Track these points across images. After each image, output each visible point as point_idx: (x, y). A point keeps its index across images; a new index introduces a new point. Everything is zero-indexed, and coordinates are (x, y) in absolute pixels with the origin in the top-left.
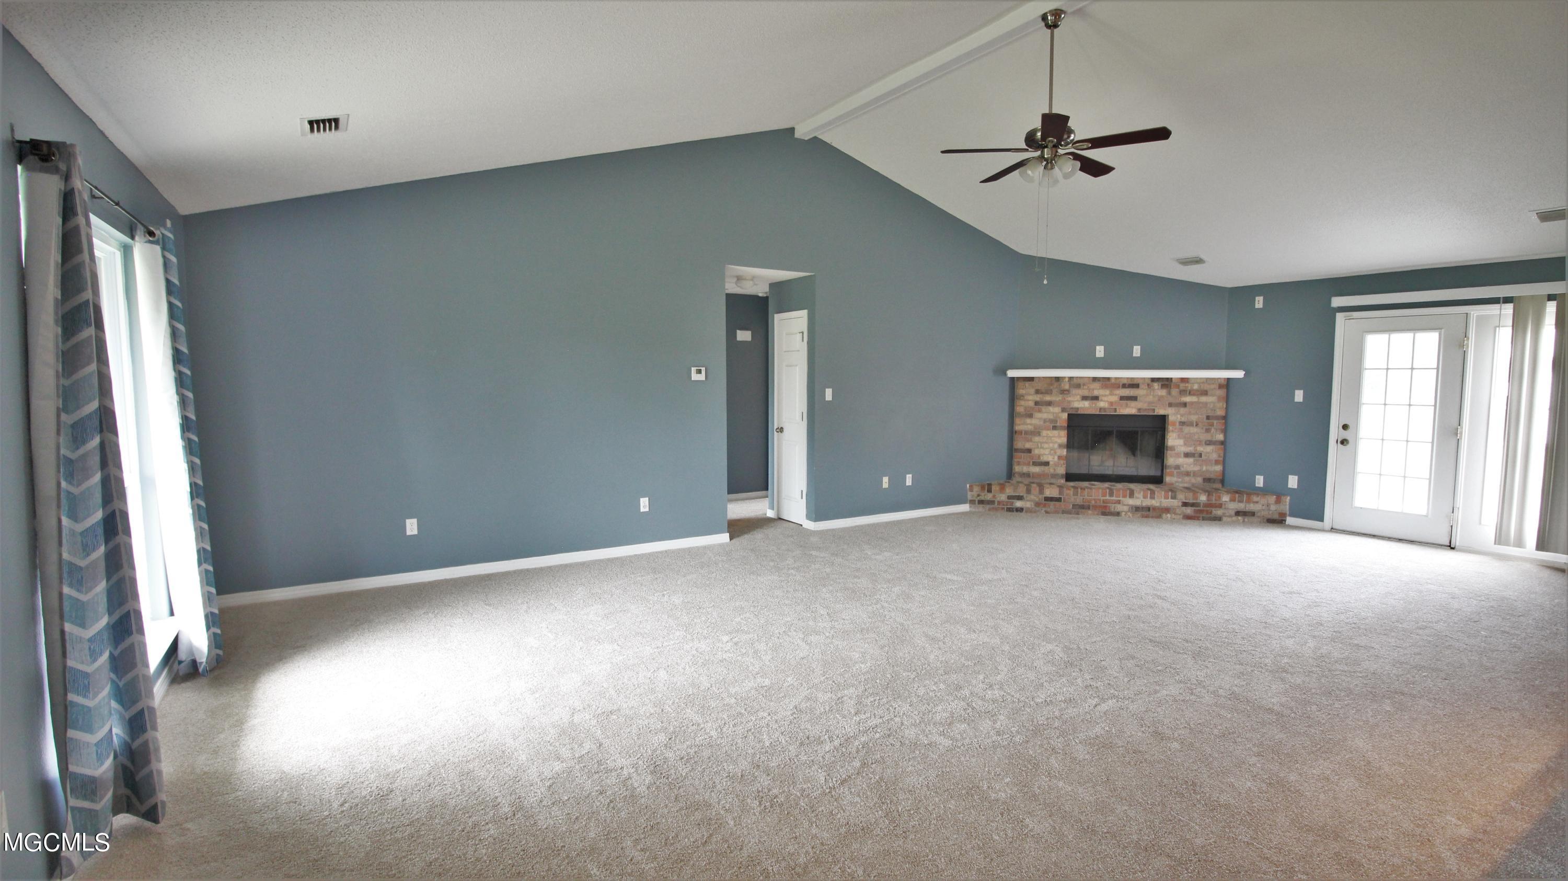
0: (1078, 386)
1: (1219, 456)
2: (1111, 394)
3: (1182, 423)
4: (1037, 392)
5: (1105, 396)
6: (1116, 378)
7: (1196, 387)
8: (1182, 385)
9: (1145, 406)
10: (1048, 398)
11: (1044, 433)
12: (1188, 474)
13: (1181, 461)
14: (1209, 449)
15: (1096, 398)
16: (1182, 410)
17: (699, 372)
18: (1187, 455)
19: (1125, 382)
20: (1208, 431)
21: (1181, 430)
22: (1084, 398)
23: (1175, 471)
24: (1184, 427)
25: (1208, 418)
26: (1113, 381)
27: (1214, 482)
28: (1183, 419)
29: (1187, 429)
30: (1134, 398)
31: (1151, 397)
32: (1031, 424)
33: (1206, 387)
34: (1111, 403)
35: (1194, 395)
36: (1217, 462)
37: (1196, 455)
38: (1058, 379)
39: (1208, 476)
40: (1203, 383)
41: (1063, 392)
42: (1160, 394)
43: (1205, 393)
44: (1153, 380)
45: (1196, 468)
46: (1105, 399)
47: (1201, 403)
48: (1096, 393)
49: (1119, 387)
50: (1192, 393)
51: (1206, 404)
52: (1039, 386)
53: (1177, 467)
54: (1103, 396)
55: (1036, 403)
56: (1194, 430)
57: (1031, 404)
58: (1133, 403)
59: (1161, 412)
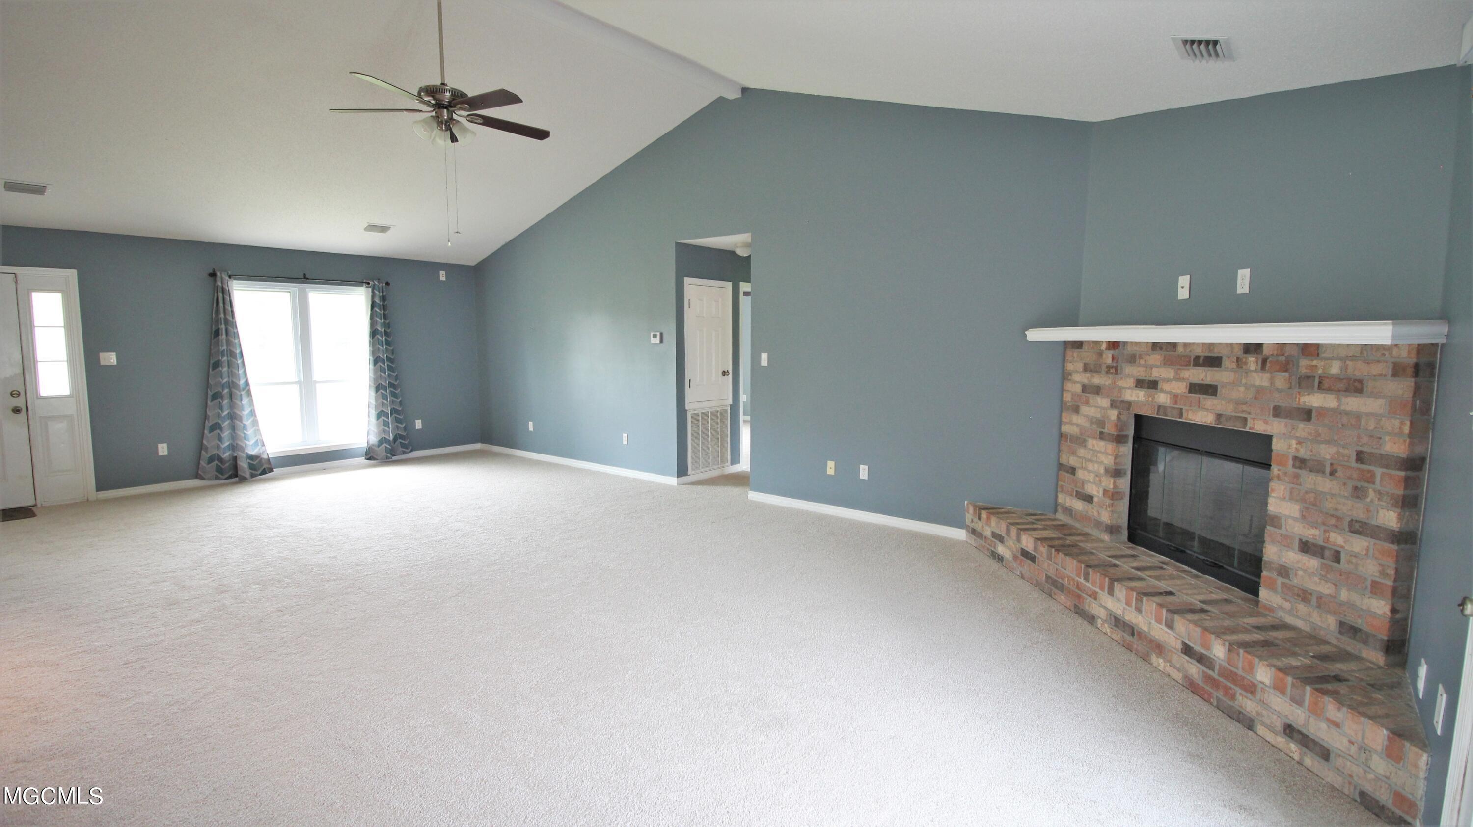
0: (1132, 359)
1: (1383, 573)
2: (1178, 379)
3: (1301, 462)
4: (1086, 368)
5: (1168, 381)
6: (1186, 345)
7: (1335, 369)
8: (1304, 363)
9: (1228, 410)
10: (1096, 381)
11: (1091, 443)
12: (1304, 596)
13: (1292, 557)
14: (1358, 544)
15: (1153, 385)
16: (1303, 429)
18: (1306, 547)
19: (1199, 352)
20: (1358, 493)
21: (1297, 481)
22: (1140, 384)
23: (1280, 580)
24: (1303, 473)
25: (1360, 457)
26: (1180, 350)
27: (1365, 642)
28: (1303, 453)
29: (1310, 480)
30: (1210, 390)
31: (1242, 389)
32: (1077, 425)
33: (1359, 370)
34: (1175, 397)
35: (1329, 390)
36: (1375, 589)
37: (1327, 553)
39: (1352, 619)
40: (1353, 358)
42: (1258, 383)
43: (1356, 387)
44: (1245, 348)
45: (1326, 589)
46: (1167, 387)
47: (1347, 413)
48: (1157, 373)
49: (1188, 365)
50: (1326, 384)
51: (1358, 416)
52: (1087, 355)
53: (1284, 571)
54: (1165, 380)
55: (1085, 388)
56: (1324, 484)
57: (1078, 388)
58: (1209, 402)
59: (1259, 427)
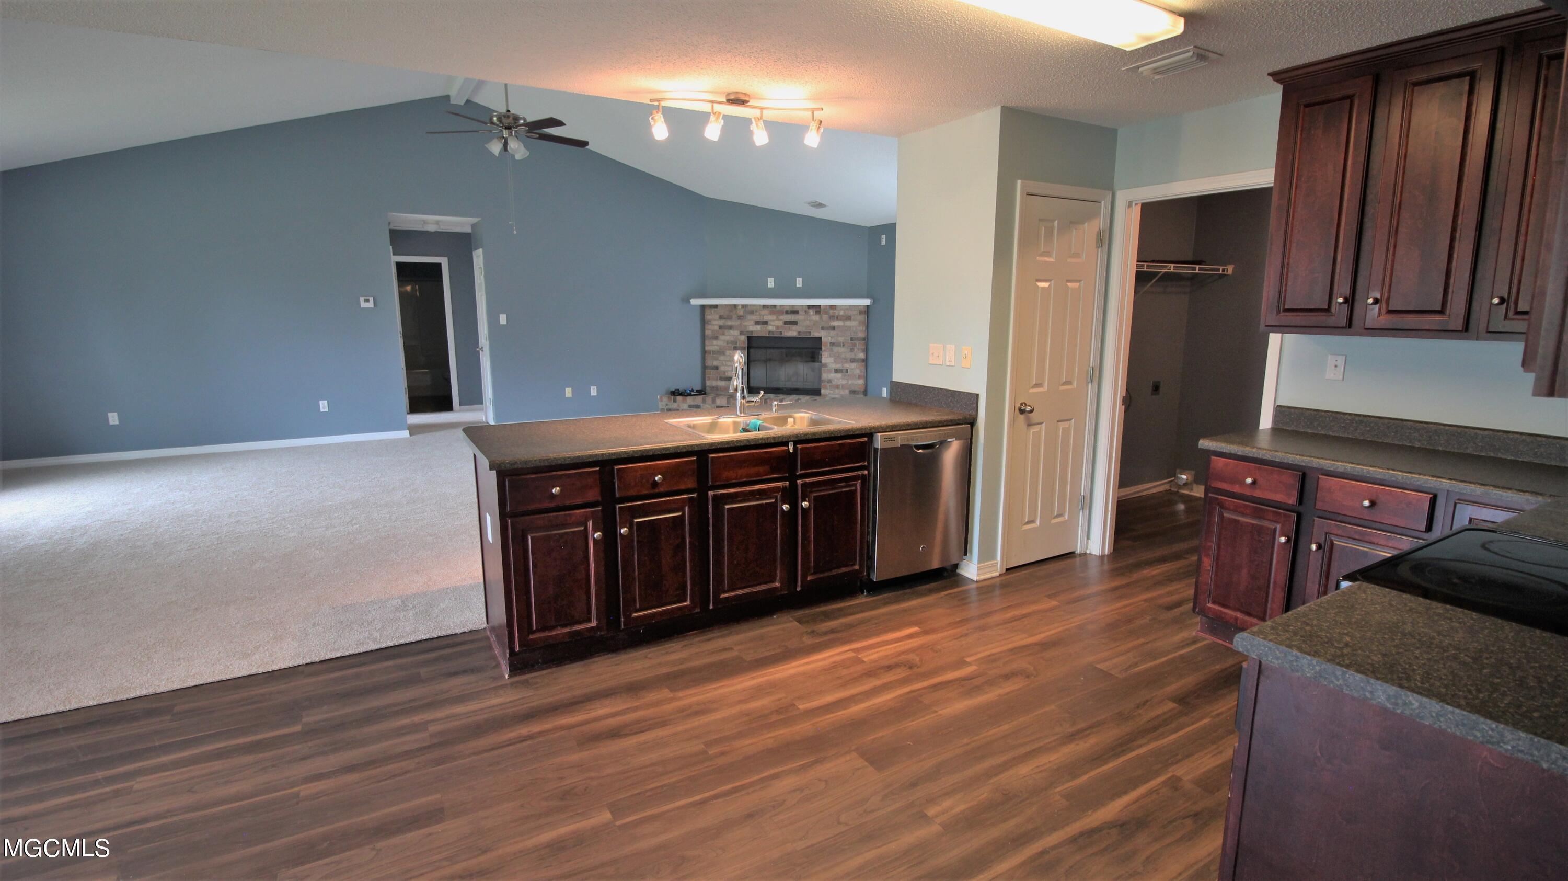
0: (752, 312)
1: (861, 372)
2: (778, 320)
3: (832, 344)
4: (721, 317)
5: (773, 321)
6: (781, 306)
7: (842, 313)
8: (831, 311)
9: (804, 330)
10: (729, 323)
11: (728, 353)
12: (837, 387)
13: (832, 376)
14: (853, 365)
15: (766, 323)
16: (832, 333)
17: (367, 301)
18: (836, 371)
19: (788, 309)
20: (852, 350)
21: (832, 350)
22: (757, 323)
23: (828, 385)
24: (833, 347)
25: (852, 339)
26: (778, 308)
27: (858, 394)
28: (833, 341)
29: (836, 349)
30: (795, 323)
31: (808, 322)
32: (717, 345)
33: (849, 313)
34: (778, 327)
35: (840, 320)
36: (860, 377)
37: (844, 371)
38: (735, 306)
39: (853, 389)
40: (847, 309)
41: (740, 318)
42: (814, 319)
43: (849, 318)
44: (809, 307)
45: (844, 382)
46: (772, 323)
47: (847, 326)
48: (766, 318)
49: (783, 314)
50: (839, 318)
51: (850, 327)
52: (721, 312)
53: (830, 381)
54: (771, 321)
55: (721, 327)
56: (841, 349)
57: (717, 328)
58: (794, 327)
59: (816, 335)
